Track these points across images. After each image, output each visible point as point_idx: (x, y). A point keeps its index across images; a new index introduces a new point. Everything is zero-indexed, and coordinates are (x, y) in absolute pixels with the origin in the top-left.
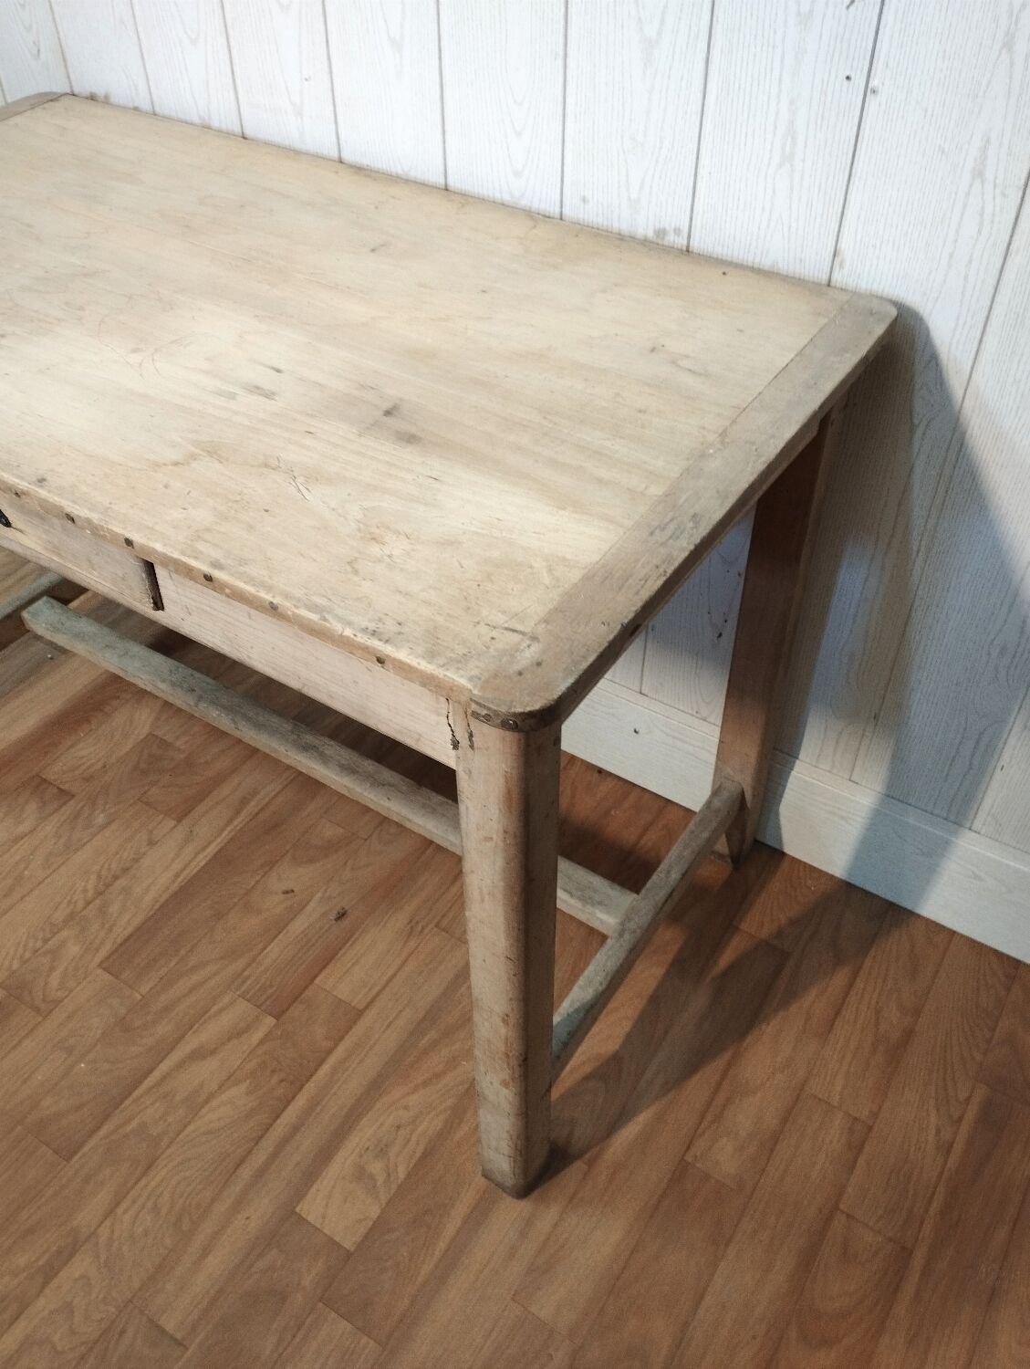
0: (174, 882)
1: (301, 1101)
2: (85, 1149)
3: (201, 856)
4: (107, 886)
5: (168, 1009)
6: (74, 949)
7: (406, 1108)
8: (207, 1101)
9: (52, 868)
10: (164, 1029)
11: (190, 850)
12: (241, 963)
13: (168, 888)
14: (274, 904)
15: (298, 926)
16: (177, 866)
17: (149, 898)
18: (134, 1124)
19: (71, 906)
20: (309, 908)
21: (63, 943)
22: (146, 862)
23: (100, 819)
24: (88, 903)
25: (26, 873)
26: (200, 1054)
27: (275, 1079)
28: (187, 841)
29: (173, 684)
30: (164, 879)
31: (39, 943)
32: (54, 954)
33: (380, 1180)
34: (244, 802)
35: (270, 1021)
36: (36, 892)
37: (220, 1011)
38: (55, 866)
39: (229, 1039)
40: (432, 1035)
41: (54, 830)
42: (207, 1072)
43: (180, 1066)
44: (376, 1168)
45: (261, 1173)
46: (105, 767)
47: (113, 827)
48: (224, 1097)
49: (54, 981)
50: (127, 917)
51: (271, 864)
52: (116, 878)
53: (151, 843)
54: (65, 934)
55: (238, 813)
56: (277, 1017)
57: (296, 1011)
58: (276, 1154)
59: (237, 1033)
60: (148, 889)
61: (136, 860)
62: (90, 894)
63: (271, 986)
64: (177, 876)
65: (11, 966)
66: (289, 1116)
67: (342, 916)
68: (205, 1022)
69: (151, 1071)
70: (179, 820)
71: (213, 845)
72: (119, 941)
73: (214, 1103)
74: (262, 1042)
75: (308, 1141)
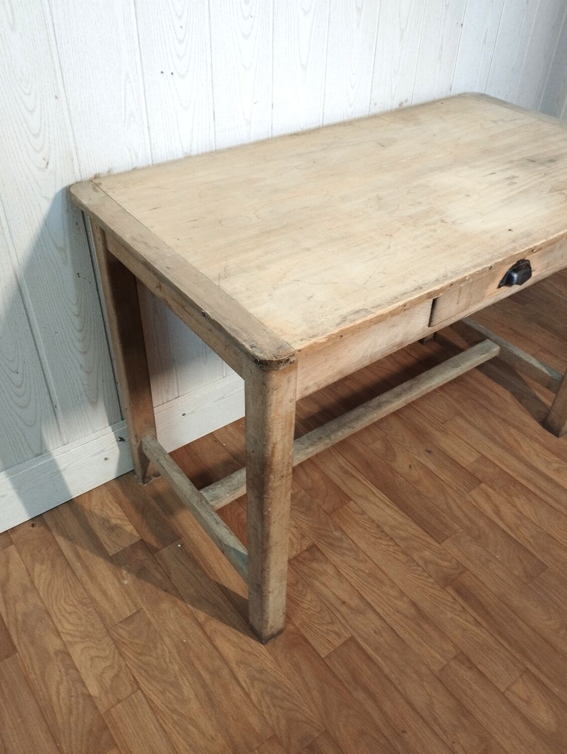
0: (392, 508)
1: (524, 482)
2: (542, 560)
3: (378, 494)
4: (387, 535)
5: (470, 520)
6: (427, 554)
7: (530, 452)
8: (521, 513)
9: (368, 559)
10: (482, 523)
11: (372, 499)
12: (449, 489)
13: (396, 511)
14: (416, 473)
15: (432, 467)
16: (382, 505)
17: (400, 520)
18: (531, 540)
19: (397, 552)
20: (422, 461)
21: (422, 558)
22: (375, 517)
23: (338, 534)
24: (397, 545)
25: (367, 571)
26: (497, 512)
27: (512, 488)
28: (366, 499)
29: (312, 445)
30: (388, 511)
31: (420, 569)
32: (427, 562)
33: (560, 465)
34: (346, 472)
35: (483, 485)
36: (383, 568)
37: (475, 501)
38: (365, 557)
39: (490, 500)
40: (497, 438)
41: (338, 556)
42: (506, 510)
43: (502, 519)
44: (556, 466)
45: (556, 501)
46: (296, 527)
47: (344, 528)
48: (520, 506)
49: (446, 564)
50: (409, 529)
51: (392, 470)
52: (383, 531)
53: (363, 513)
54: (416, 557)
55: (353, 476)
56: (480, 482)
57: (479, 476)
58: (548, 494)
59: (488, 497)
60: (395, 519)
61: (373, 521)
62: (390, 543)
63: (464, 482)
64: (388, 506)
65: (431, 583)
66: (531, 487)
67: (429, 452)
68: (480, 507)
69: (503, 531)
70: (350, 499)
71: (372, 489)
72: (425, 534)
73: (522, 510)
74: (494, 490)
75: (542, 483)
